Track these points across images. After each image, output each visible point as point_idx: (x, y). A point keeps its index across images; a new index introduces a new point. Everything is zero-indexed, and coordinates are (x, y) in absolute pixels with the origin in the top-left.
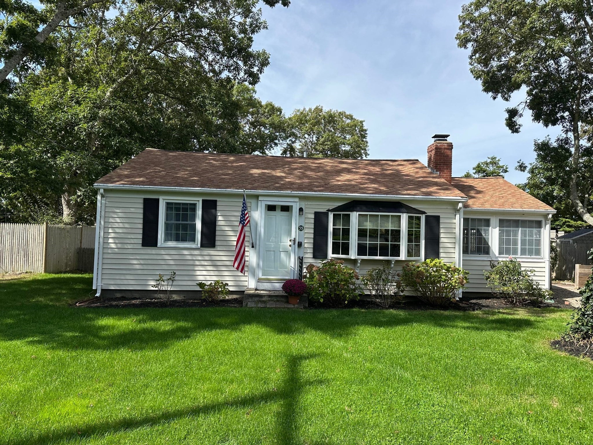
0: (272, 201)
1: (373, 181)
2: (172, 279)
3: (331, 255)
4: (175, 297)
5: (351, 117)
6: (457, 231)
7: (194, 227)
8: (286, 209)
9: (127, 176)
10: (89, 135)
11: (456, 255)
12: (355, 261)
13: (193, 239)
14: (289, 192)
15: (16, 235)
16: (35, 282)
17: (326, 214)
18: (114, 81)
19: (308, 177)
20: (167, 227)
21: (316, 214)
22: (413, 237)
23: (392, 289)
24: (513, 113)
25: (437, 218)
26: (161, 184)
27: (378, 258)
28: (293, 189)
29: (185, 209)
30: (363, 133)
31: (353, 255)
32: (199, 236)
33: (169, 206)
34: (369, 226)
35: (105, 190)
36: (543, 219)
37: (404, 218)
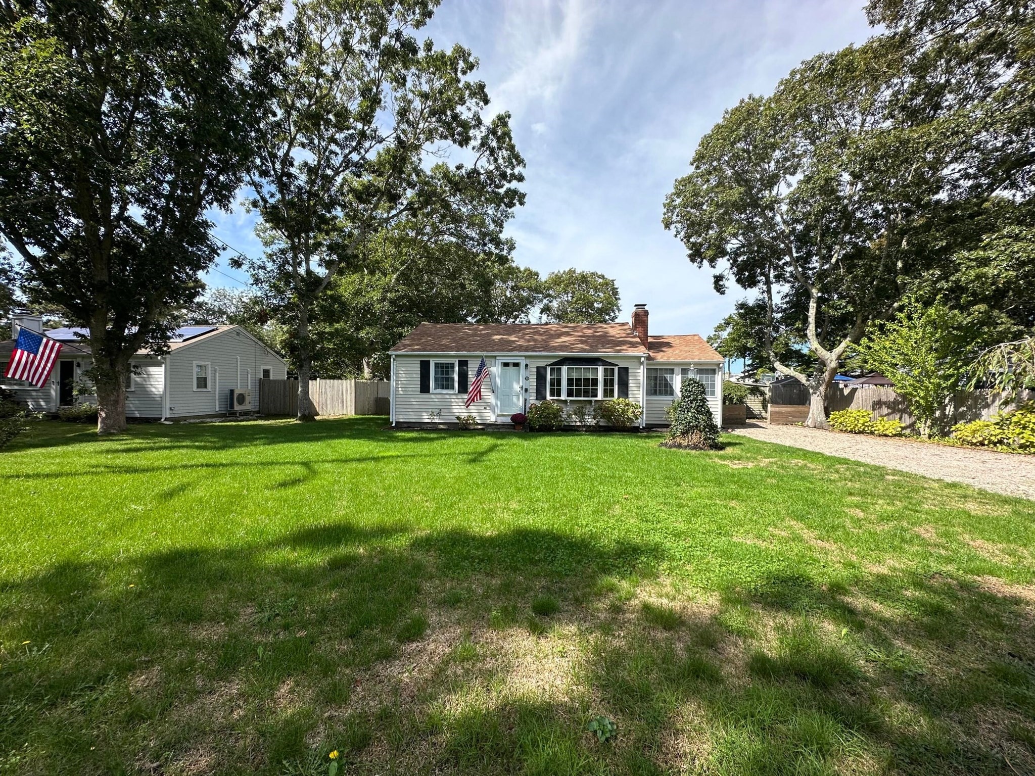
0: (507, 360)
1: (582, 342)
2: (439, 414)
3: (549, 397)
4: (442, 427)
5: (603, 277)
6: (641, 378)
7: (453, 379)
8: (516, 365)
9: (409, 345)
10: (381, 312)
11: (641, 396)
12: (565, 401)
13: (453, 388)
14: (517, 353)
15: (335, 388)
16: (349, 419)
17: (545, 368)
18: (398, 270)
19: (535, 340)
20: (436, 379)
21: (538, 368)
22: (608, 383)
23: (590, 421)
24: (718, 279)
25: (626, 369)
26: (431, 350)
27: (582, 398)
28: (519, 351)
29: (447, 367)
30: (615, 292)
31: (563, 397)
32: (456, 385)
33: (437, 365)
34: (575, 376)
35: (396, 356)
36: (716, 368)
37: (601, 369)
